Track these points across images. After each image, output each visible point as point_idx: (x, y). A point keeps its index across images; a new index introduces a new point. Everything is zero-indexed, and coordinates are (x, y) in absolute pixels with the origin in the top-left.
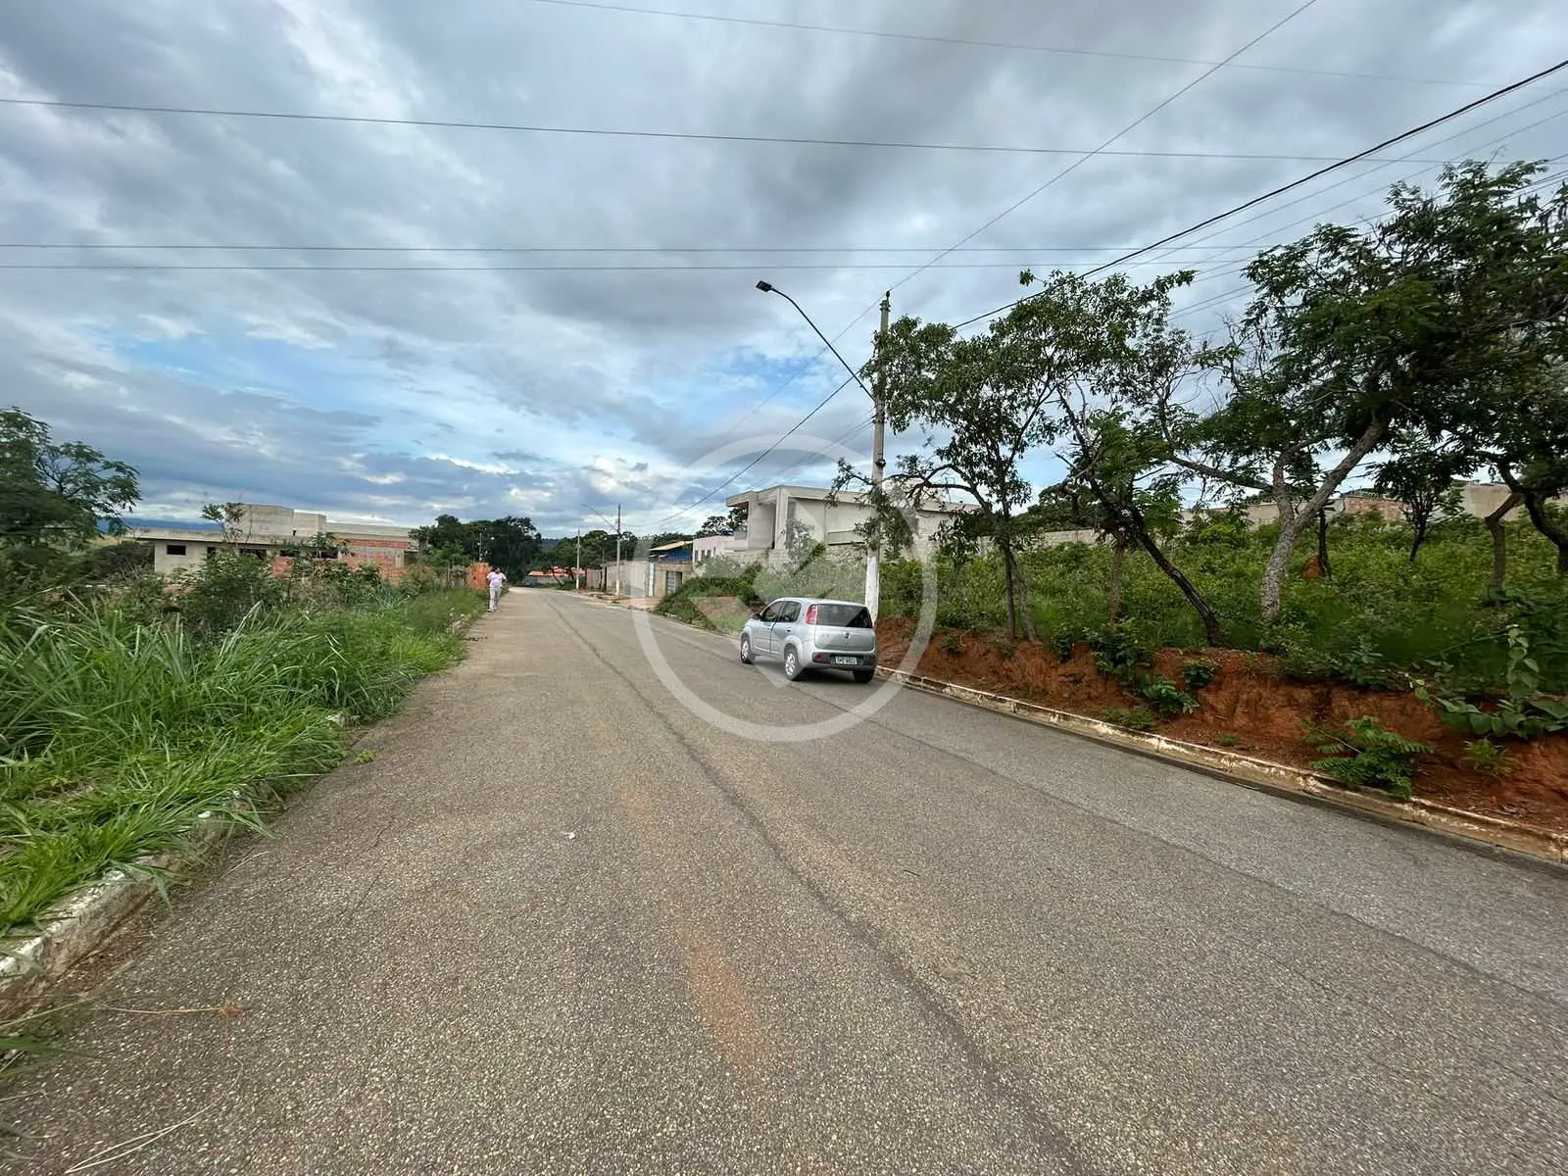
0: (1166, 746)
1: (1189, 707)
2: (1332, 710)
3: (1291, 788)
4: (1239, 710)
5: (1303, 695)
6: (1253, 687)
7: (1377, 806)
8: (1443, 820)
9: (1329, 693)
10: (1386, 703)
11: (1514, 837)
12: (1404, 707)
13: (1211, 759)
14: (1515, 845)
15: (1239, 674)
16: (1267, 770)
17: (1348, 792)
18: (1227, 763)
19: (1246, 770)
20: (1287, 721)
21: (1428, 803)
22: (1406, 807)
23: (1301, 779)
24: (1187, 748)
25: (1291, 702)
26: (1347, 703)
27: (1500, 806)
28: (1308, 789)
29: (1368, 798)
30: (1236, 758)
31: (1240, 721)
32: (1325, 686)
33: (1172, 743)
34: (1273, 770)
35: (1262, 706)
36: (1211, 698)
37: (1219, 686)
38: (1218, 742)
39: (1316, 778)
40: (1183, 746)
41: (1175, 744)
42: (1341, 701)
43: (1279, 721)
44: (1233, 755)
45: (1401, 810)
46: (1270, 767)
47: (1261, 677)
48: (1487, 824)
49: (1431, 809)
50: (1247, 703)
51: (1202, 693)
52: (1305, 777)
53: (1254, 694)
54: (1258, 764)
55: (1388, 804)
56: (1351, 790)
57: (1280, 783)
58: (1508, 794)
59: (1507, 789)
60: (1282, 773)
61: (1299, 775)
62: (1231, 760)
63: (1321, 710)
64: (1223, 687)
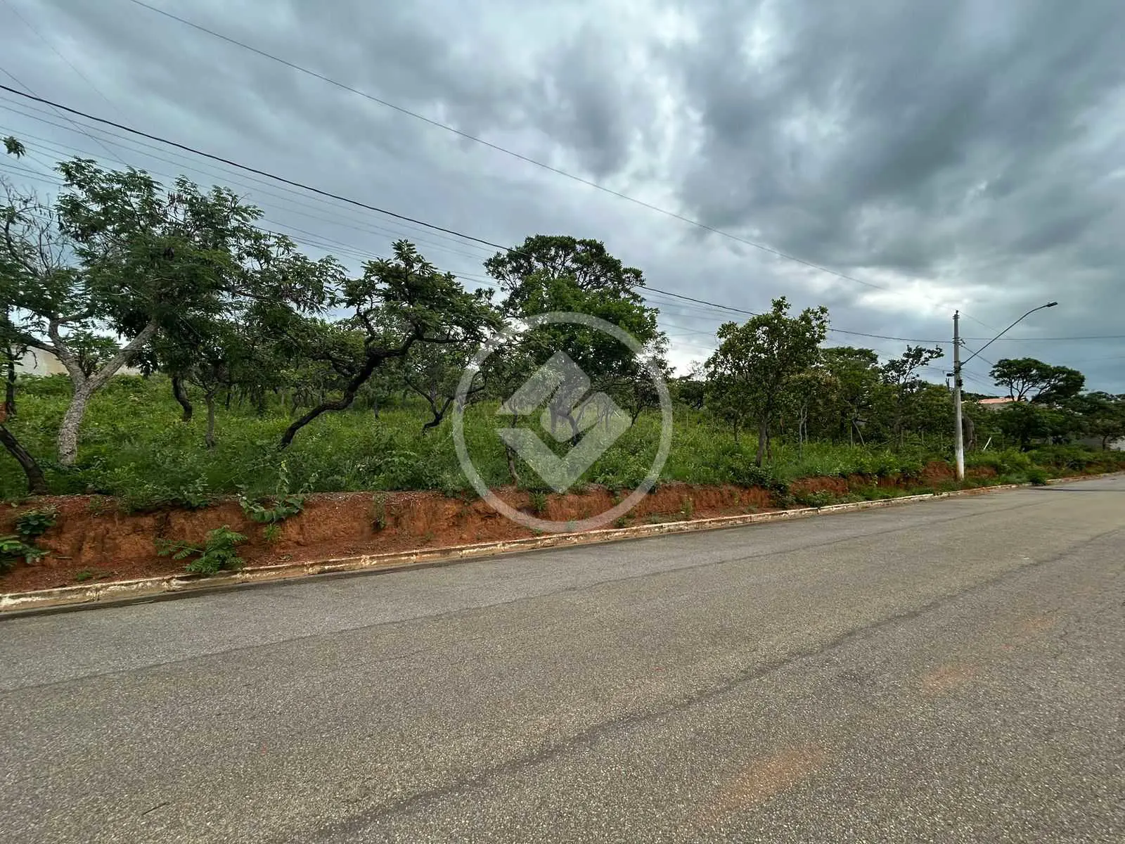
0: (12, 602)
1: (32, 557)
2: (172, 528)
3: (157, 593)
4: (86, 546)
5: (148, 522)
6: (100, 524)
7: (221, 581)
8: (258, 575)
9: (168, 515)
10: (209, 516)
11: (290, 571)
12: (219, 515)
13: (75, 596)
14: (293, 575)
15: (80, 516)
16: (135, 586)
17: (202, 580)
18: (94, 594)
19: (113, 594)
20: (132, 544)
21: (249, 568)
22: (238, 575)
23: (165, 583)
24: (43, 595)
25: (137, 529)
26: (183, 521)
27: (278, 558)
28: (171, 588)
29: (214, 579)
30: (102, 587)
31: (88, 555)
32: (164, 512)
33: (19, 597)
34: (140, 585)
35: (109, 538)
36: (52, 543)
37: (59, 531)
38: (75, 580)
39: (178, 579)
40: (36, 595)
41: (25, 596)
42: (178, 520)
43: (126, 546)
44: (99, 585)
45: (236, 579)
46: (137, 583)
47: (108, 515)
48: (279, 568)
49: (251, 572)
50: (94, 539)
51: (40, 540)
52: (168, 581)
53: (101, 529)
54: (126, 585)
55: (228, 578)
56: (203, 578)
57: (148, 592)
58: (277, 551)
59: (276, 548)
60: (149, 584)
61: (163, 580)
62: (97, 590)
63: (162, 530)
64: (64, 530)
